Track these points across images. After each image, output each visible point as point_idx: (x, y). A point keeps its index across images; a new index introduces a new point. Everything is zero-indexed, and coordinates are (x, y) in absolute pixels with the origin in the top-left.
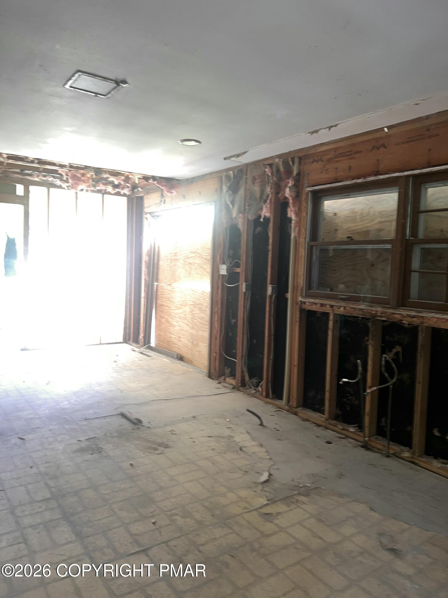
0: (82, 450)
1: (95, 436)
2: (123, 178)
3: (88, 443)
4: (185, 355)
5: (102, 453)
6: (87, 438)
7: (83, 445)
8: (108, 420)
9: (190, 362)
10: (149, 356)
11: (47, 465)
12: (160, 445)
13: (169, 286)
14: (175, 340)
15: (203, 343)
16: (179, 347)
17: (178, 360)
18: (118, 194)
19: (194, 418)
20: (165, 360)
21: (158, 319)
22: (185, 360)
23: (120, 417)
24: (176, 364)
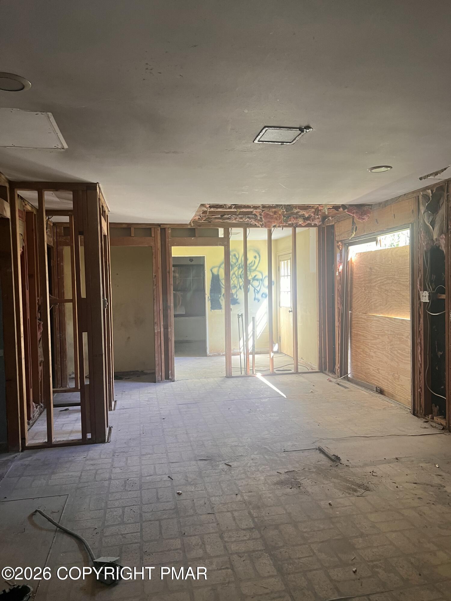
0: (281, 483)
1: (293, 470)
2: (313, 210)
3: (288, 476)
4: (386, 388)
5: (301, 488)
6: (287, 471)
7: (283, 477)
8: (306, 453)
9: (391, 396)
10: (346, 388)
11: (250, 494)
12: (359, 486)
13: (364, 314)
14: (373, 372)
15: (405, 376)
16: (378, 379)
17: (377, 394)
18: (309, 225)
19: (397, 460)
20: (364, 392)
21: (354, 349)
22: (386, 394)
23: (318, 451)
24: (376, 398)
